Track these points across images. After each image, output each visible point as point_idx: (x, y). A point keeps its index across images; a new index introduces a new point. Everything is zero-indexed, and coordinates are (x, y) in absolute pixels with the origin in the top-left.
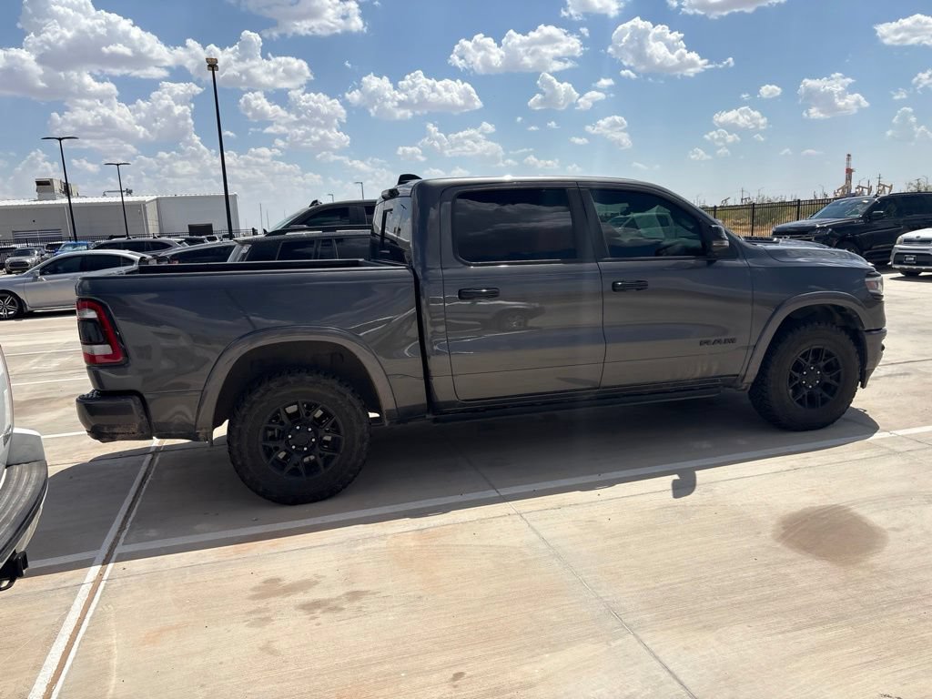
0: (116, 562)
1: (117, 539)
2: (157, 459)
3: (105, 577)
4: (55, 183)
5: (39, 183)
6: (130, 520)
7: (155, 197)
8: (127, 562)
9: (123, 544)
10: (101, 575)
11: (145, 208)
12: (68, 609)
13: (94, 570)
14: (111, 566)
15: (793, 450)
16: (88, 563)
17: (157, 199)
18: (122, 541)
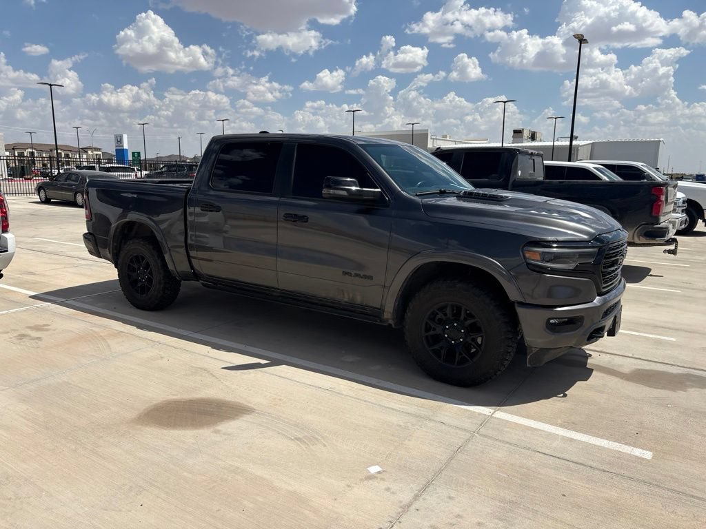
4: (525, 131)
5: (515, 132)
7: (591, 142)
11: (578, 150)
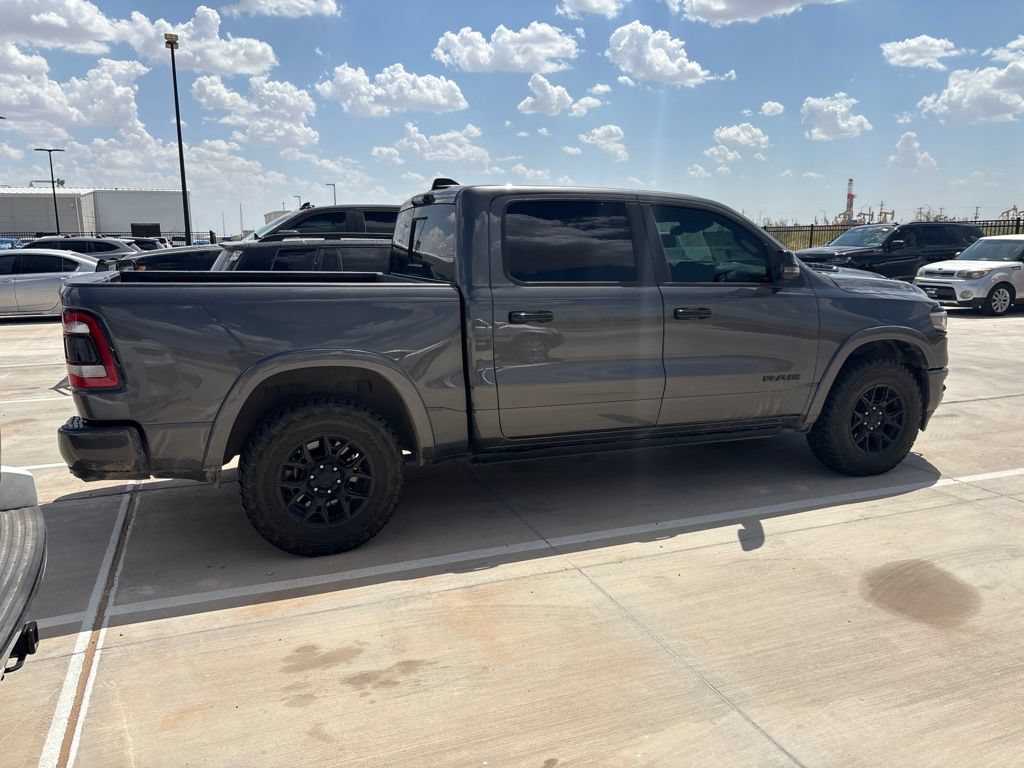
0: (109, 626)
1: (105, 598)
2: (137, 500)
3: (100, 645)
6: (118, 574)
7: (92, 190)
8: (124, 626)
9: (115, 604)
10: (93, 643)
11: (79, 202)
12: (60, 685)
13: (84, 637)
14: (103, 631)
15: (858, 497)
16: (75, 628)
17: (94, 193)
18: (111, 600)
